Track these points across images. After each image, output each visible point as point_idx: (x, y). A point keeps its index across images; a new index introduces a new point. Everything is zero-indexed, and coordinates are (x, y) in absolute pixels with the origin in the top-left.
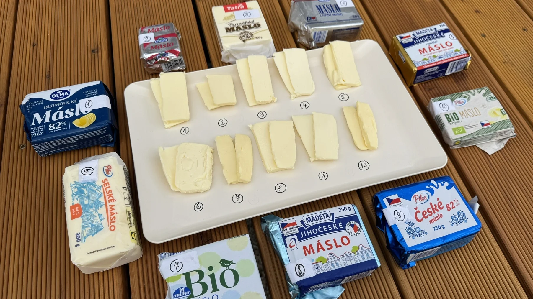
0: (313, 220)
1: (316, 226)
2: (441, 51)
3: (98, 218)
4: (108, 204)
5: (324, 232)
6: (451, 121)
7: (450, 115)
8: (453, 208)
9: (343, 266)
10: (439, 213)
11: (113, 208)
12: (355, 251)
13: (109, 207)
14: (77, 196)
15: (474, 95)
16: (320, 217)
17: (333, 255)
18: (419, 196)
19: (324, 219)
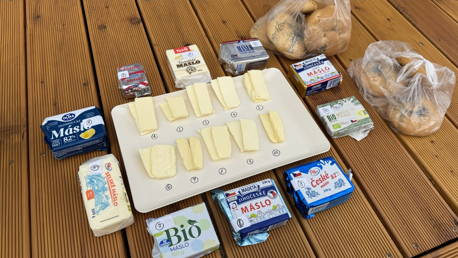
0: (246, 191)
1: (248, 194)
2: (322, 73)
3: (105, 198)
4: (111, 189)
5: (254, 198)
6: (331, 120)
7: (330, 116)
8: (335, 177)
9: (268, 219)
10: (327, 181)
11: (115, 191)
12: (275, 208)
13: (112, 191)
14: (90, 184)
15: (345, 102)
16: (250, 188)
17: (260, 212)
18: (313, 170)
19: (253, 190)
